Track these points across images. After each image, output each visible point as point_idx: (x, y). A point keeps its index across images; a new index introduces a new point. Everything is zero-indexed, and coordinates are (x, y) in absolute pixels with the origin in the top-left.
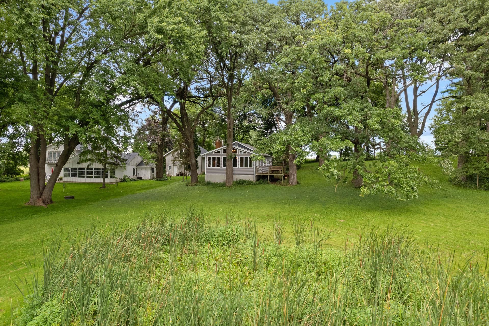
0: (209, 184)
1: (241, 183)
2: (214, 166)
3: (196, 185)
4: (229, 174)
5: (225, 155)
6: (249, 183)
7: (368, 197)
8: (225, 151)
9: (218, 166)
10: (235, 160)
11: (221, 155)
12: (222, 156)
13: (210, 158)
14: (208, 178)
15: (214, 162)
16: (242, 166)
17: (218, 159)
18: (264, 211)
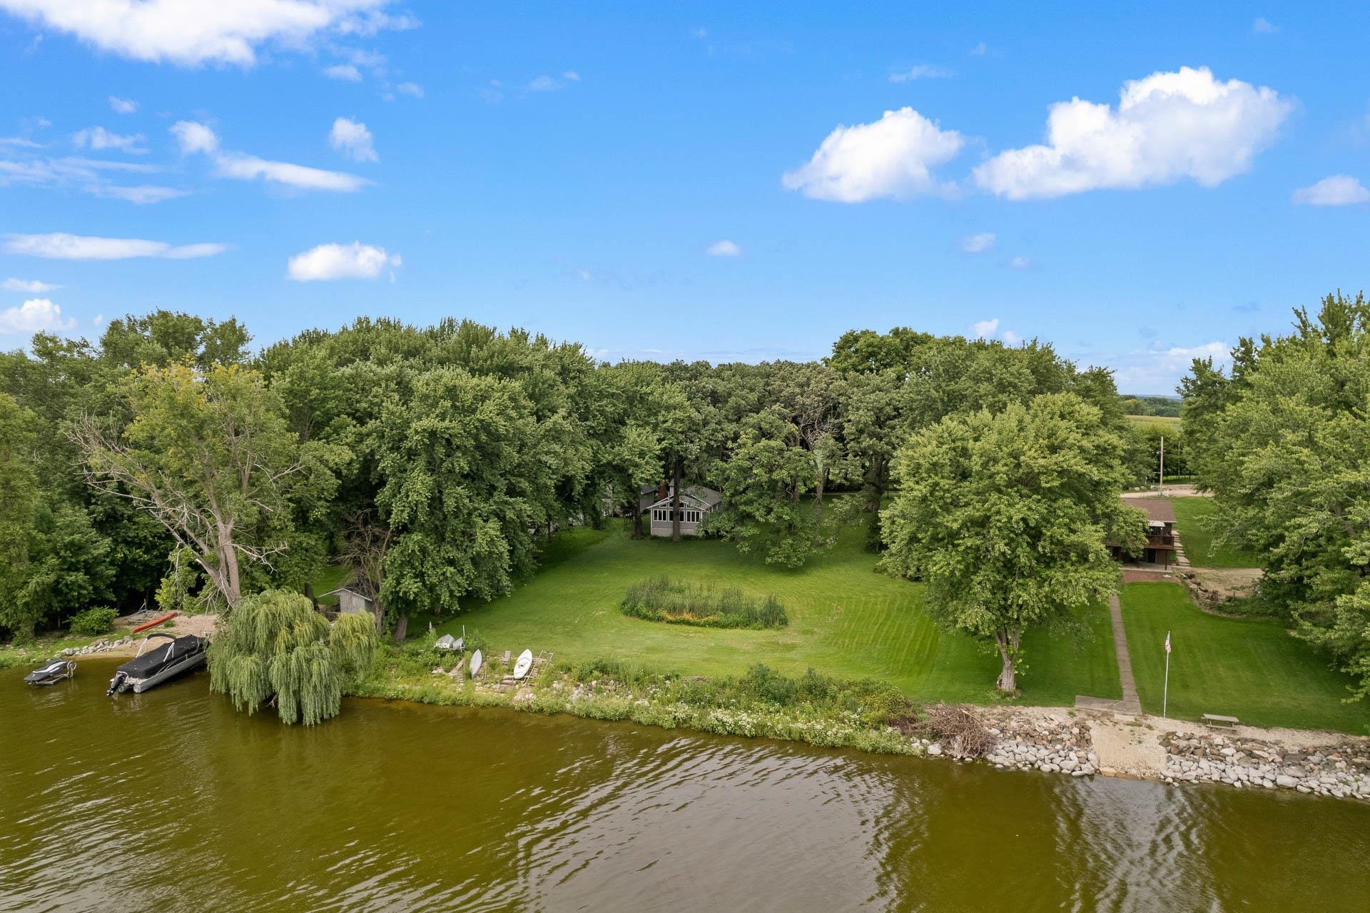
0: (655, 538)
1: (688, 538)
2: (660, 519)
3: (642, 538)
4: (676, 528)
5: (671, 509)
6: (696, 538)
7: (770, 564)
8: (671, 505)
9: (665, 519)
10: (682, 515)
11: (667, 509)
12: (669, 509)
13: (656, 512)
14: (655, 531)
15: (662, 516)
16: (689, 520)
17: (665, 512)
18: (703, 572)
